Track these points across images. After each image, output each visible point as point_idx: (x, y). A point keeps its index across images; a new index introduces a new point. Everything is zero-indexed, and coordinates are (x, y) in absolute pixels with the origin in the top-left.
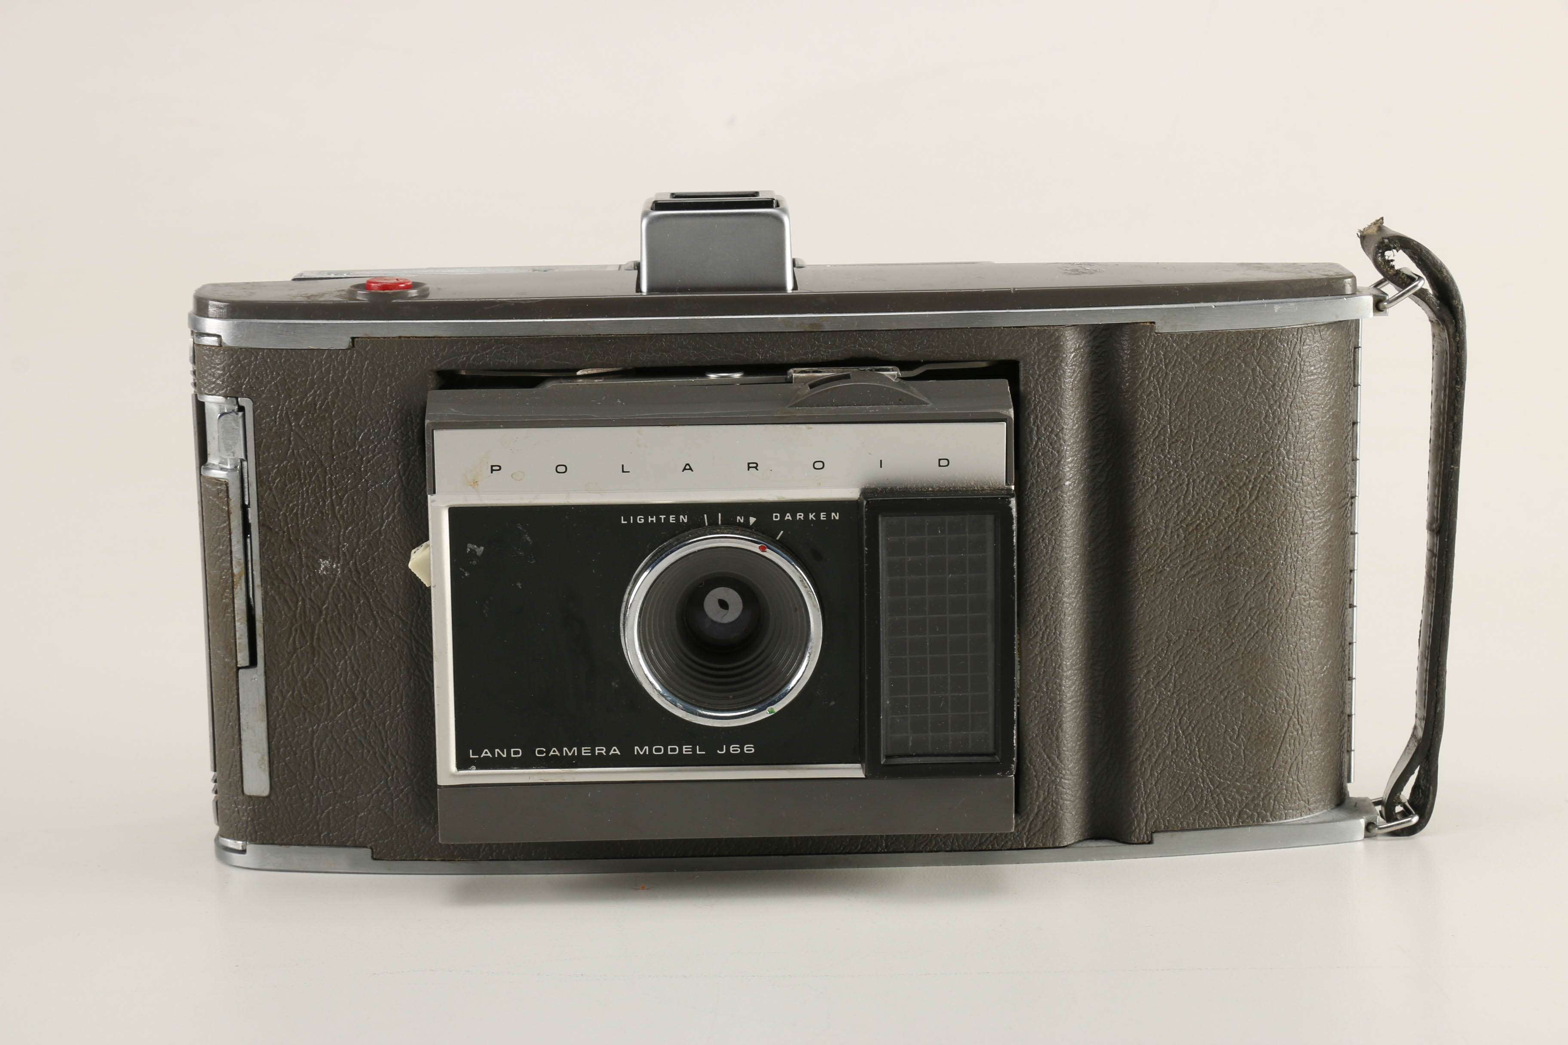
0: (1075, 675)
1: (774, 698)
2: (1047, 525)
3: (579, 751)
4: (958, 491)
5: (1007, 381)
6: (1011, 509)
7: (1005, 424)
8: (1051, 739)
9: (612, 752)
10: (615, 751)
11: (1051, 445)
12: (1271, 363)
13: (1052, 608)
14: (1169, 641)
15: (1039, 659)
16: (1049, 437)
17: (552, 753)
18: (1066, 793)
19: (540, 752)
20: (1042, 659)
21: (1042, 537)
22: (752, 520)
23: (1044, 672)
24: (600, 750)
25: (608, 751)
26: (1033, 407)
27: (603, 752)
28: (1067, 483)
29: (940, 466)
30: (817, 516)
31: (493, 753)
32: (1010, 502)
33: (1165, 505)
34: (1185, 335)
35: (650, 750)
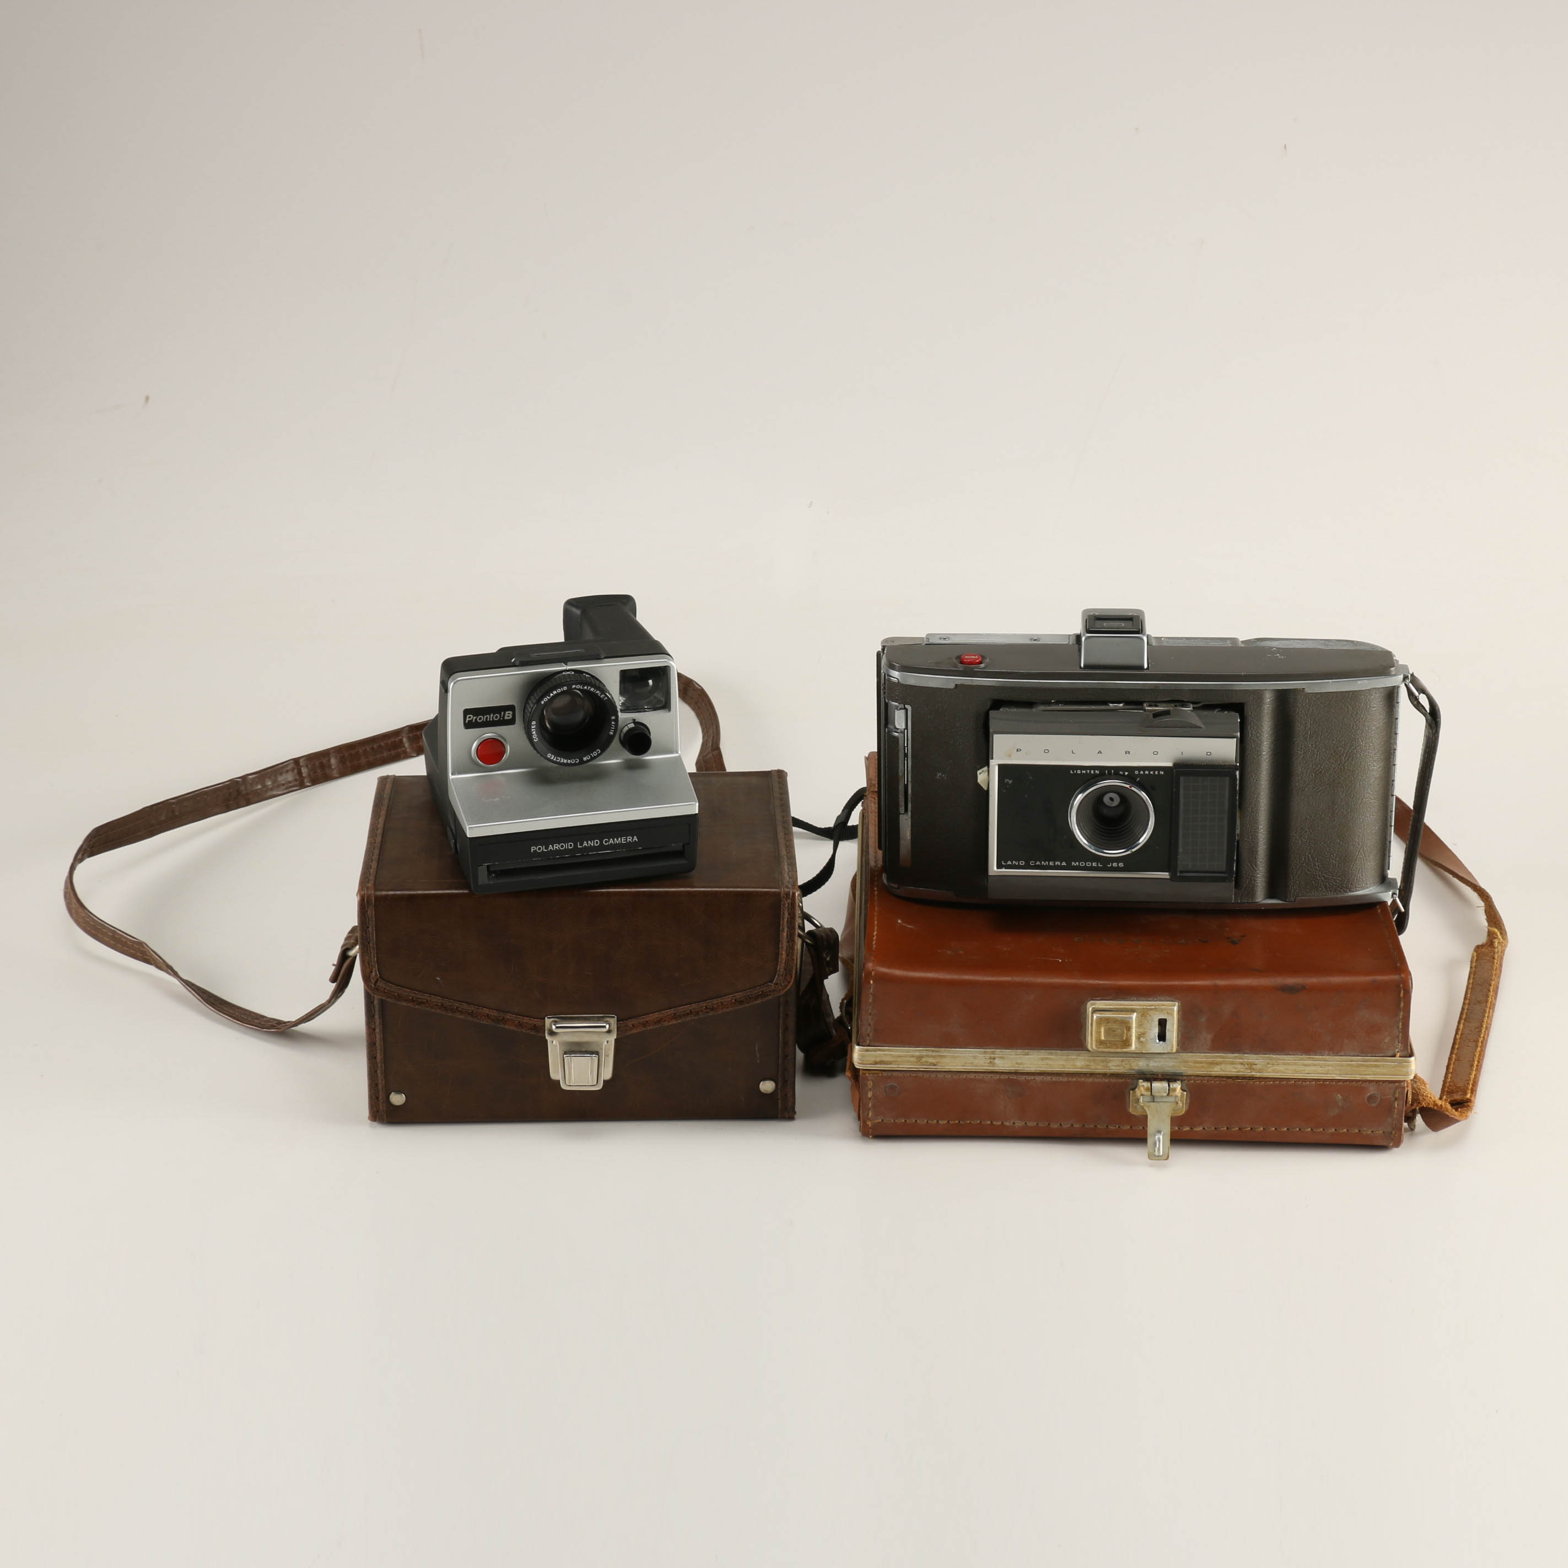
1: (1133, 846)
3: (1049, 863)
4: (1214, 766)
5: (1238, 713)
7: (1236, 739)
8: (1252, 858)
9: (1063, 864)
10: (1064, 864)
12: (1356, 704)
13: (1255, 804)
14: (1306, 819)
15: (1248, 826)
17: (1037, 864)
18: (1258, 880)
19: (1032, 863)
20: (1250, 825)
22: (1126, 773)
23: (1250, 830)
24: (1058, 863)
25: (1061, 864)
29: (1208, 754)
30: (1154, 773)
31: (1012, 863)
32: (1236, 772)
34: (1317, 693)
35: (1079, 864)
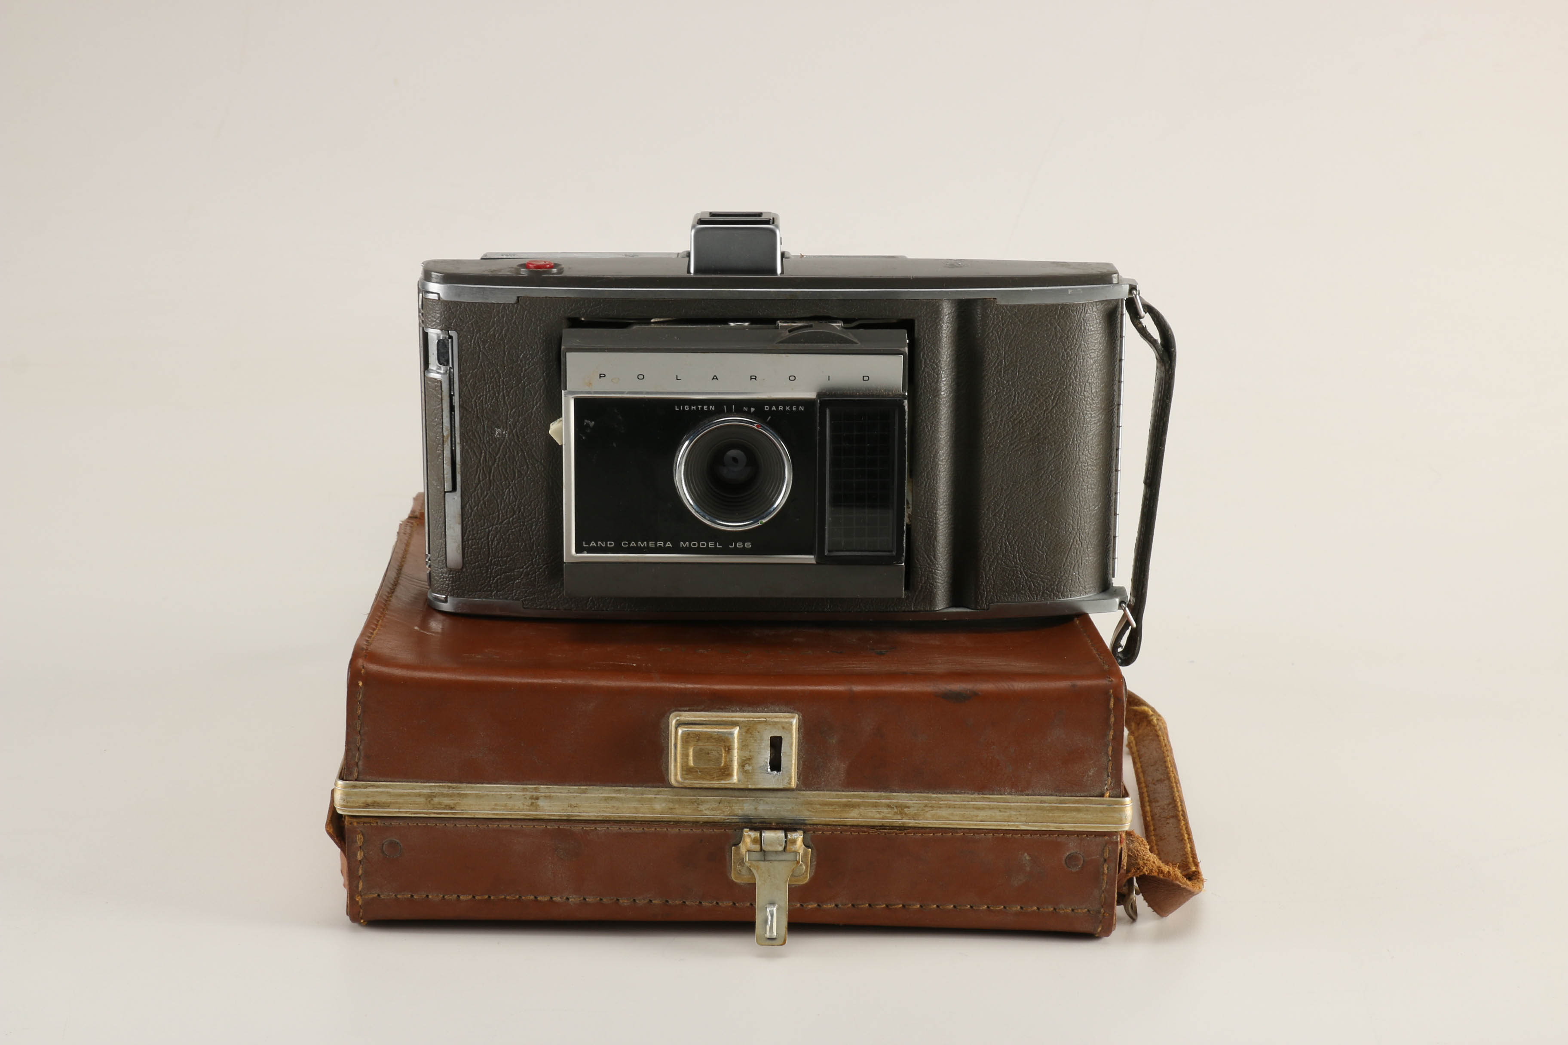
0: (945, 508)
1: (762, 515)
2: (929, 418)
3: (648, 544)
4: (874, 395)
5: (906, 331)
6: (904, 406)
7: (902, 356)
8: (930, 546)
9: (667, 545)
10: (669, 544)
11: (933, 369)
12: (1066, 324)
13: (932, 467)
14: (1002, 489)
15: (923, 498)
16: (932, 365)
17: (631, 545)
18: (938, 579)
19: (625, 544)
20: (925, 498)
21: (926, 425)
22: (753, 410)
23: (926, 506)
24: (660, 544)
25: (665, 544)
26: (922, 347)
27: (662, 545)
28: (943, 393)
29: (863, 380)
30: (791, 408)
31: (597, 544)
32: (904, 402)
33: (1001, 408)
34: (1015, 306)
35: (690, 544)
